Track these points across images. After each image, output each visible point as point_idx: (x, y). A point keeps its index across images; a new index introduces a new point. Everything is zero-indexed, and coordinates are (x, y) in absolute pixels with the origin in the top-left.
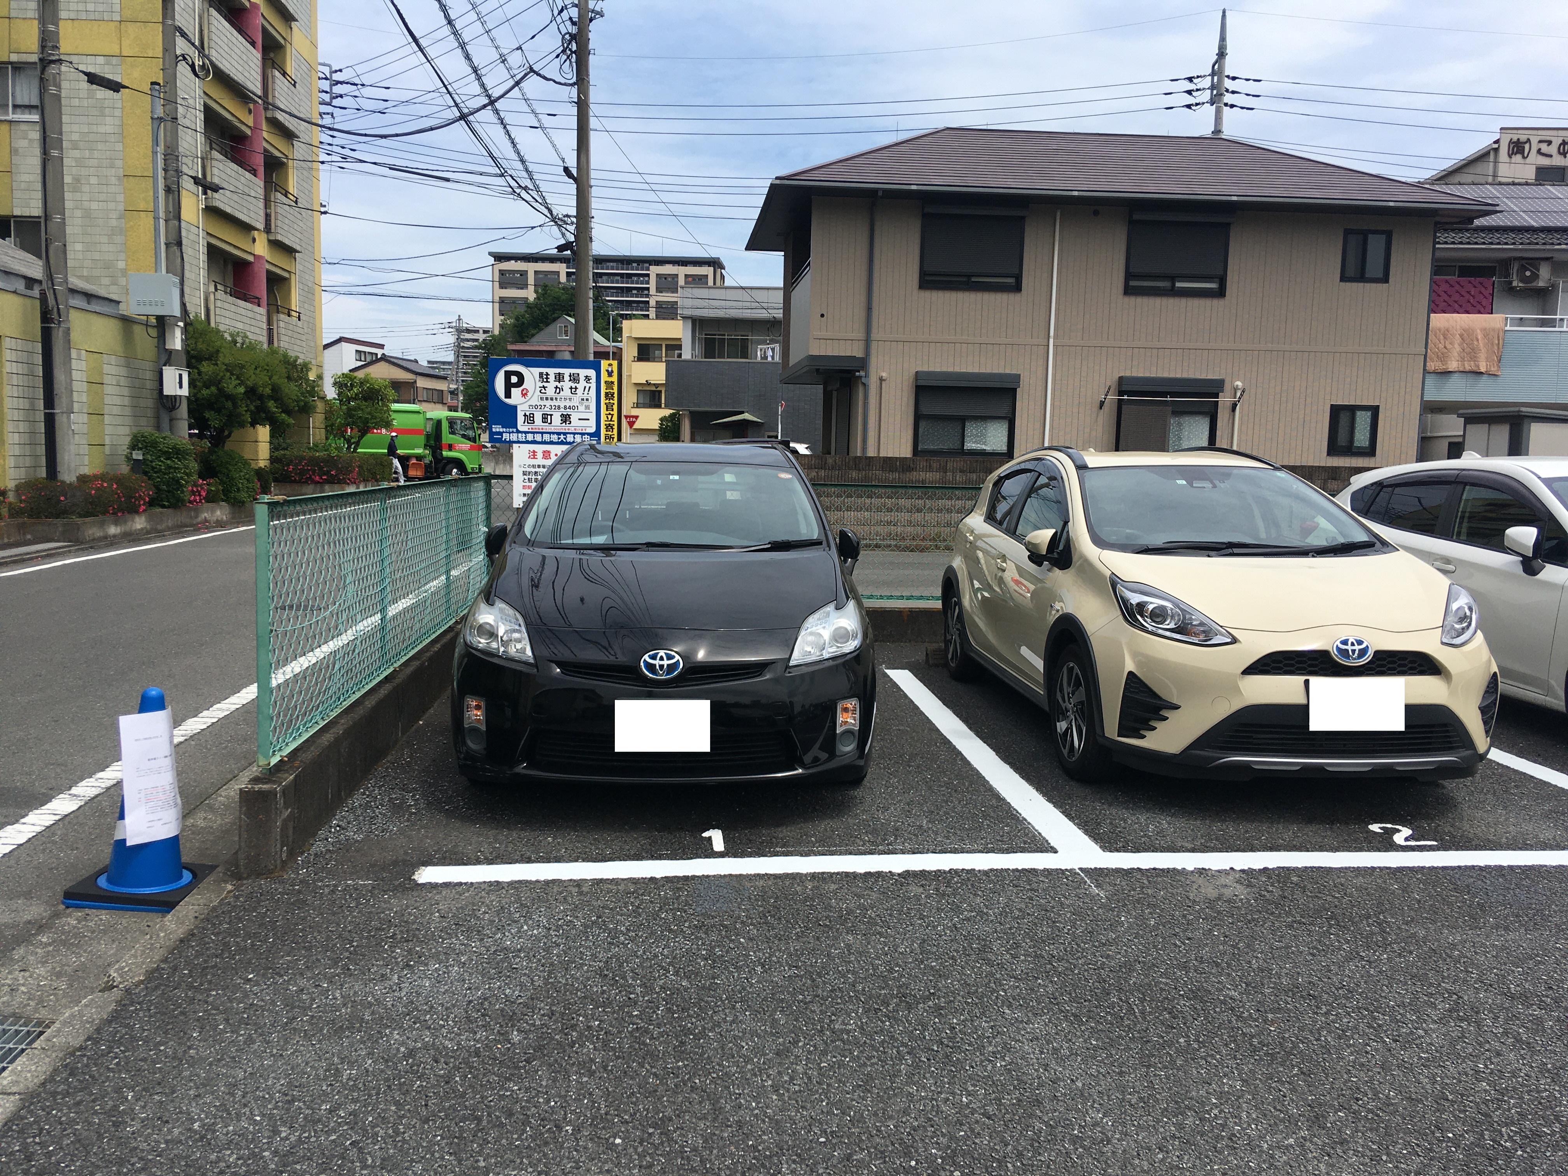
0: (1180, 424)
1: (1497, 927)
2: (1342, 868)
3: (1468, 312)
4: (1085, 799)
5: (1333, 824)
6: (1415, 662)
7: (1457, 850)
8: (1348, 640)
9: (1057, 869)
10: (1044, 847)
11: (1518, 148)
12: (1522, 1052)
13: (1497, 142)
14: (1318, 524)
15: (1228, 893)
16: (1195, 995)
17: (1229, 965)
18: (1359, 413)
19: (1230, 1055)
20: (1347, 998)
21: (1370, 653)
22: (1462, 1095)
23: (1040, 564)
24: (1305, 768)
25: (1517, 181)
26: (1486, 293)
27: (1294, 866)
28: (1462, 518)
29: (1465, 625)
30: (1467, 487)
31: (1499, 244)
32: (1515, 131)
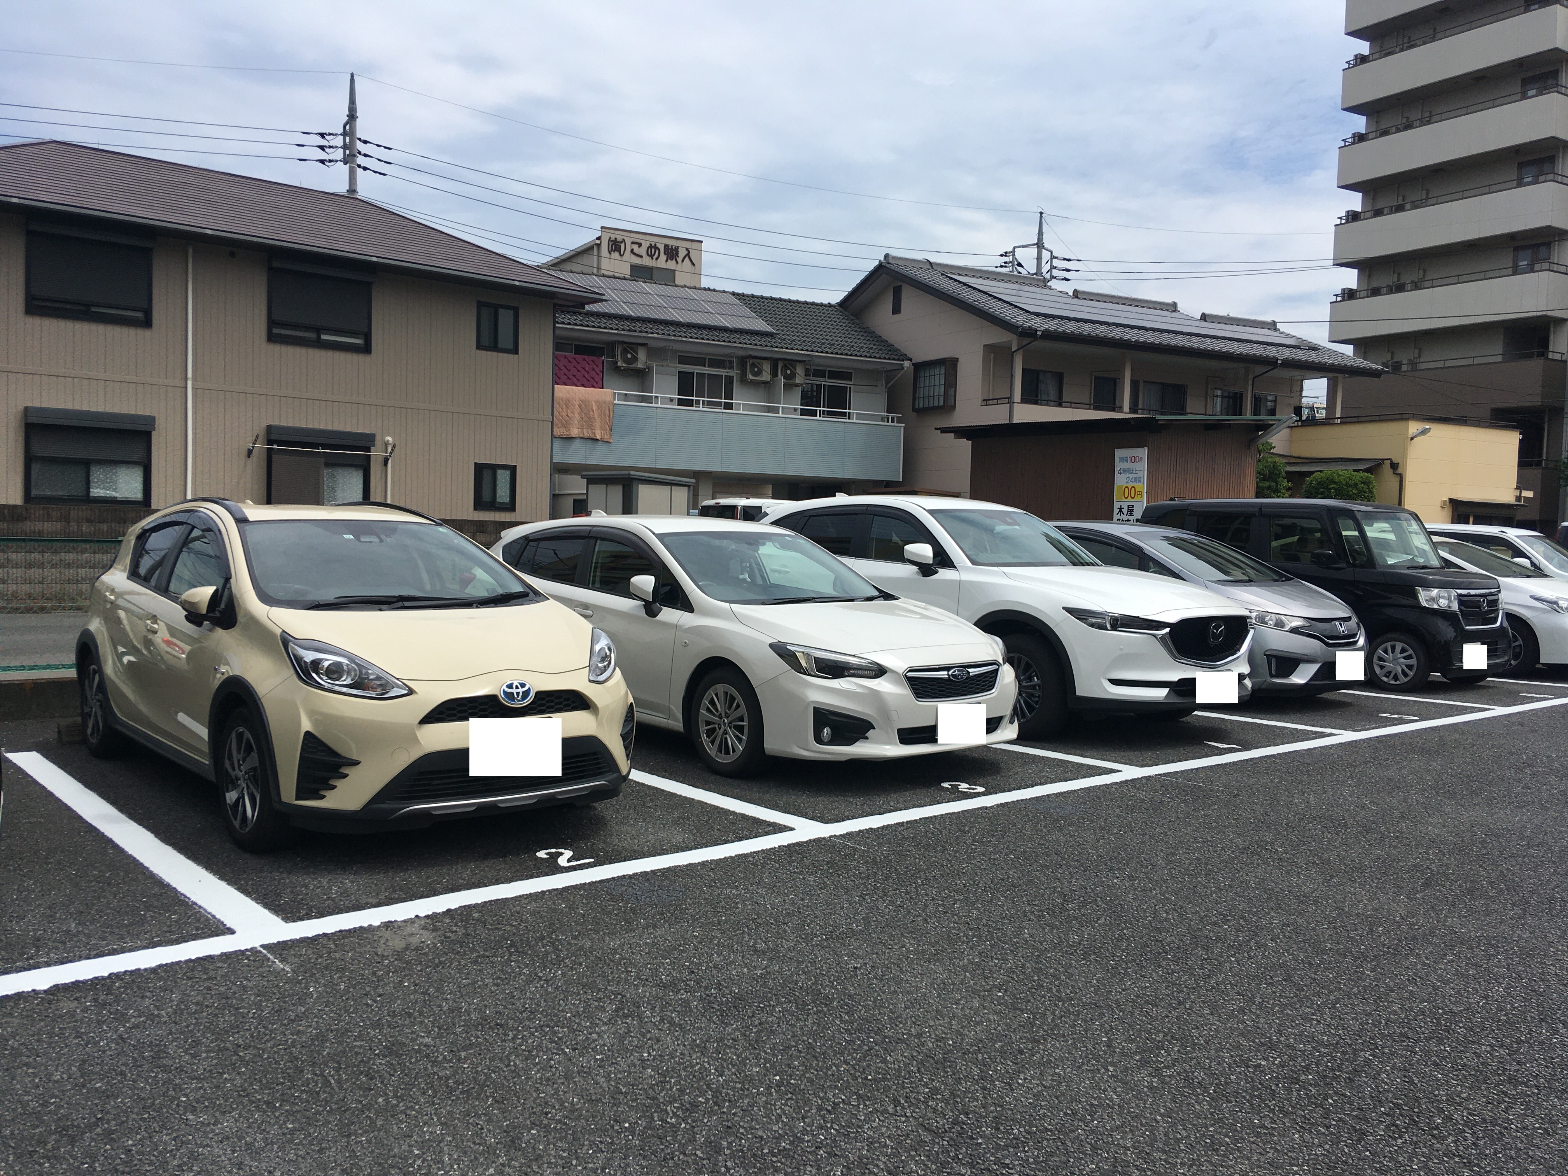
0: (333, 476)
1: (647, 927)
2: (516, 897)
3: (584, 386)
4: (261, 871)
5: (506, 856)
6: (568, 699)
7: (610, 863)
8: (512, 684)
9: (236, 951)
10: (220, 929)
11: (615, 246)
12: (676, 1034)
13: (599, 238)
14: (475, 576)
15: (415, 941)
16: (391, 1051)
17: (421, 1013)
18: (499, 472)
19: (428, 1102)
20: (529, 1019)
21: (532, 694)
22: (633, 1085)
23: (199, 624)
24: (481, 807)
25: (616, 275)
26: (597, 370)
27: (474, 902)
28: (596, 568)
29: (606, 663)
30: (599, 542)
31: (605, 328)
32: (613, 231)
